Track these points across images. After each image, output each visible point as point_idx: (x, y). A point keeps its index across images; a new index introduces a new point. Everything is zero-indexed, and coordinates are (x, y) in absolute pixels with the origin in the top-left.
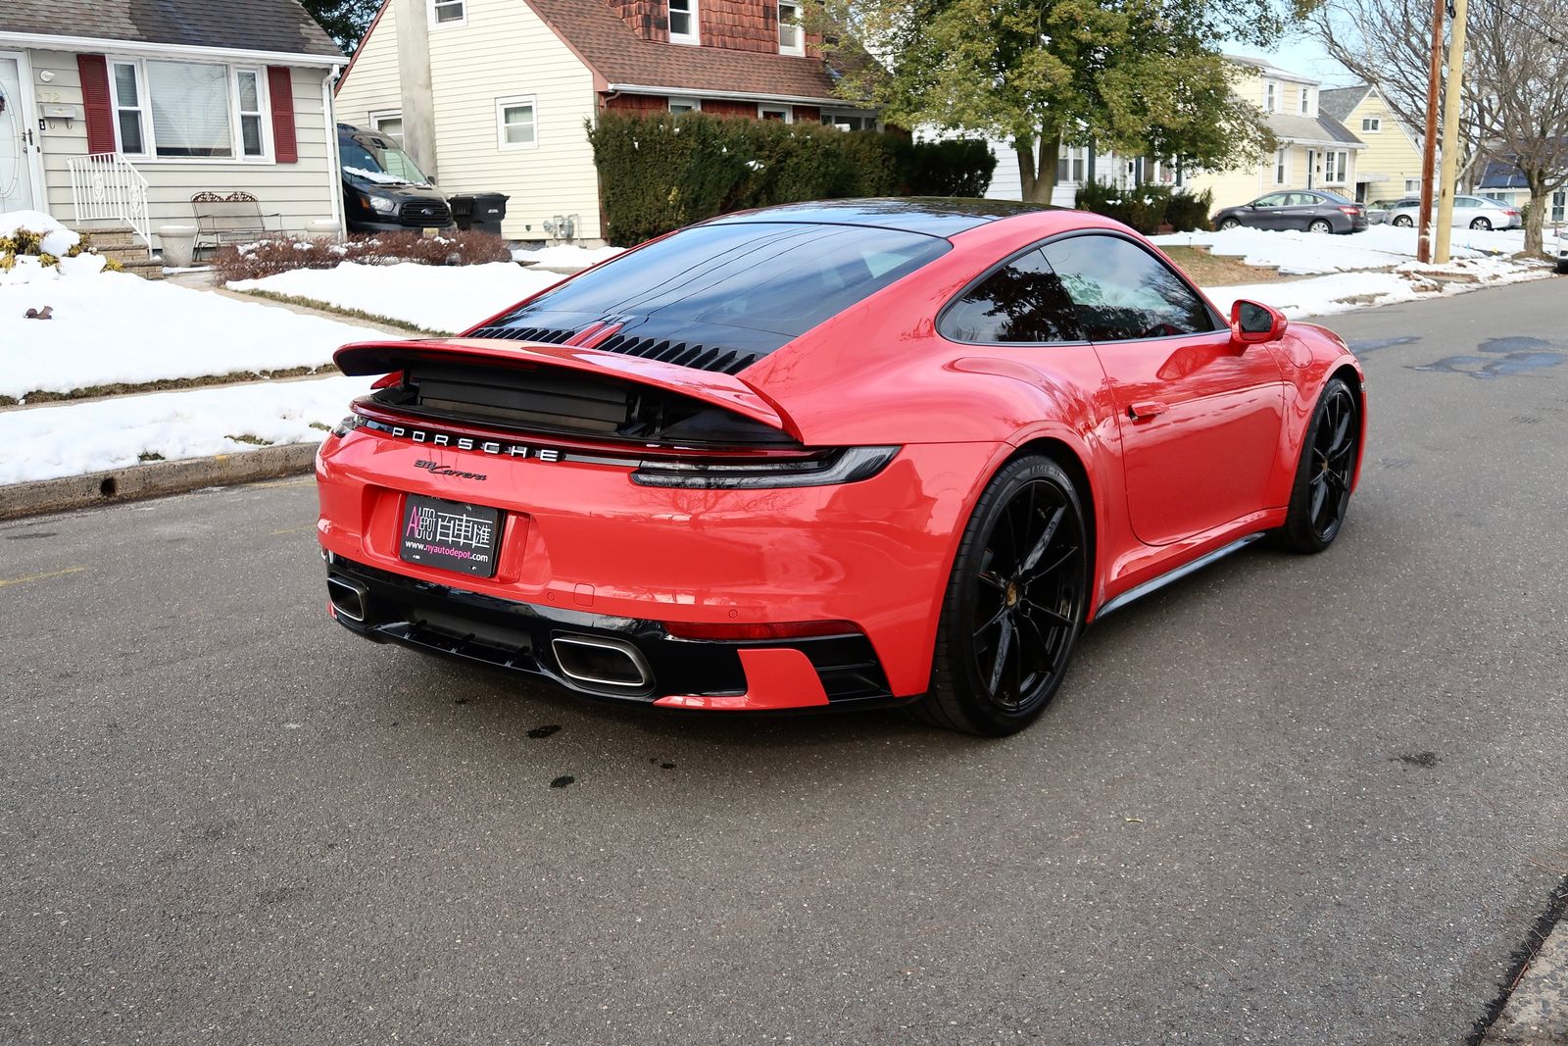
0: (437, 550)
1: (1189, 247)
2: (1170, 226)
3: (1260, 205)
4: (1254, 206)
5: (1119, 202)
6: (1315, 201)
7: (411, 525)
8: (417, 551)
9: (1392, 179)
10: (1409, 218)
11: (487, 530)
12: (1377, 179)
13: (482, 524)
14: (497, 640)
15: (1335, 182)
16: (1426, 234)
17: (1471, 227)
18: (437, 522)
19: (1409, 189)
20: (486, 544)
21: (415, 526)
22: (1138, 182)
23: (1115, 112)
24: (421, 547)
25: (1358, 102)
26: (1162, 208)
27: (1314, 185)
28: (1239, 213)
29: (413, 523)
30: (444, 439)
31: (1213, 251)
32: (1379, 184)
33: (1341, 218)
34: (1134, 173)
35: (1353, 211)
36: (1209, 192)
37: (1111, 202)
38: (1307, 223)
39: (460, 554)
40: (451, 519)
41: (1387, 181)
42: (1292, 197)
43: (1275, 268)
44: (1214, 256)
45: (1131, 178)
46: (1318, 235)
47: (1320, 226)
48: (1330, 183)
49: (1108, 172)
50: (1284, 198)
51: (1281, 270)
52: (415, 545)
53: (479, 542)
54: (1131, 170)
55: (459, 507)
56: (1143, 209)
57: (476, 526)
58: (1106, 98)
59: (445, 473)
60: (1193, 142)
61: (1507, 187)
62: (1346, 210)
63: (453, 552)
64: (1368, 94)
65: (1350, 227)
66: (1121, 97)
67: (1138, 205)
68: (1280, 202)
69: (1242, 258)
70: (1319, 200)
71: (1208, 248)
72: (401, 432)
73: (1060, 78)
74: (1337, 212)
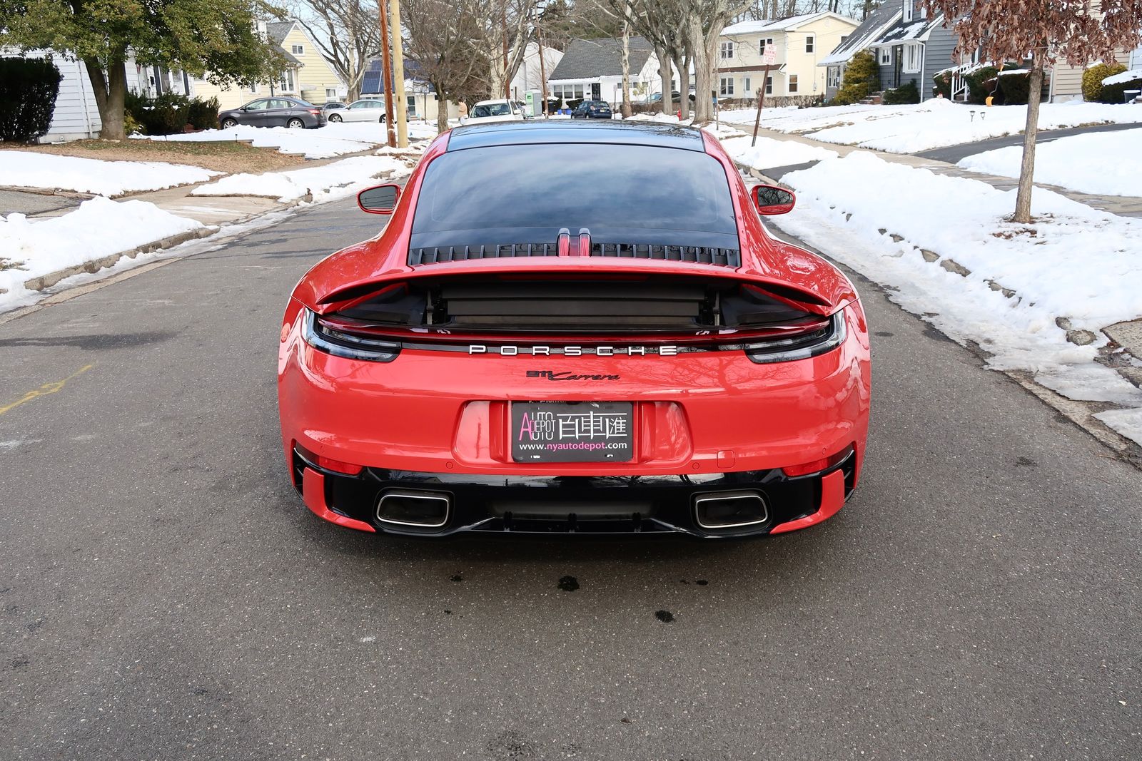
0: (561, 447)
1: (236, 141)
2: (192, 126)
3: (249, 109)
4: (245, 109)
5: (153, 108)
6: (289, 105)
7: (523, 429)
8: (536, 452)
9: (318, 89)
10: (339, 116)
11: (621, 421)
12: (309, 88)
13: (614, 417)
14: (606, 513)
15: (288, 91)
16: (392, 127)
17: (380, 122)
18: (557, 424)
19: (328, 95)
20: (622, 433)
21: (529, 429)
22: (159, 93)
23: (181, 39)
24: (541, 447)
25: (287, 33)
26: (186, 112)
27: (275, 94)
28: (236, 115)
29: (526, 426)
30: (546, 349)
31: (254, 144)
32: (309, 92)
33: (308, 117)
34: (155, 85)
35: (317, 112)
36: (216, 100)
37: (147, 108)
38: (287, 121)
39: (592, 447)
40: (573, 419)
41: (315, 89)
42: (272, 102)
43: (303, 155)
44: (256, 148)
45: (154, 89)
46: (295, 129)
47: (295, 124)
48: (285, 92)
49: (137, 84)
50: (266, 103)
51: (307, 156)
52: (532, 447)
53: (613, 433)
54: (152, 83)
55: (582, 406)
56: (173, 113)
57: (607, 420)
58: (172, 28)
59: (569, 378)
60: (236, 63)
61: (378, 93)
62: (312, 112)
63: (583, 446)
64: (293, 27)
65: (316, 123)
66: (184, 28)
67: (169, 110)
68: (263, 107)
69: (278, 148)
70: (292, 104)
71: (251, 142)
72: (482, 349)
73: (134, 12)
74: (305, 112)
